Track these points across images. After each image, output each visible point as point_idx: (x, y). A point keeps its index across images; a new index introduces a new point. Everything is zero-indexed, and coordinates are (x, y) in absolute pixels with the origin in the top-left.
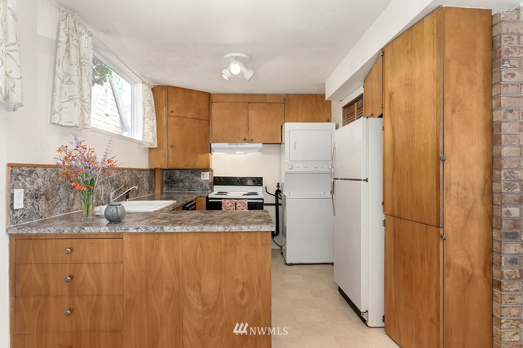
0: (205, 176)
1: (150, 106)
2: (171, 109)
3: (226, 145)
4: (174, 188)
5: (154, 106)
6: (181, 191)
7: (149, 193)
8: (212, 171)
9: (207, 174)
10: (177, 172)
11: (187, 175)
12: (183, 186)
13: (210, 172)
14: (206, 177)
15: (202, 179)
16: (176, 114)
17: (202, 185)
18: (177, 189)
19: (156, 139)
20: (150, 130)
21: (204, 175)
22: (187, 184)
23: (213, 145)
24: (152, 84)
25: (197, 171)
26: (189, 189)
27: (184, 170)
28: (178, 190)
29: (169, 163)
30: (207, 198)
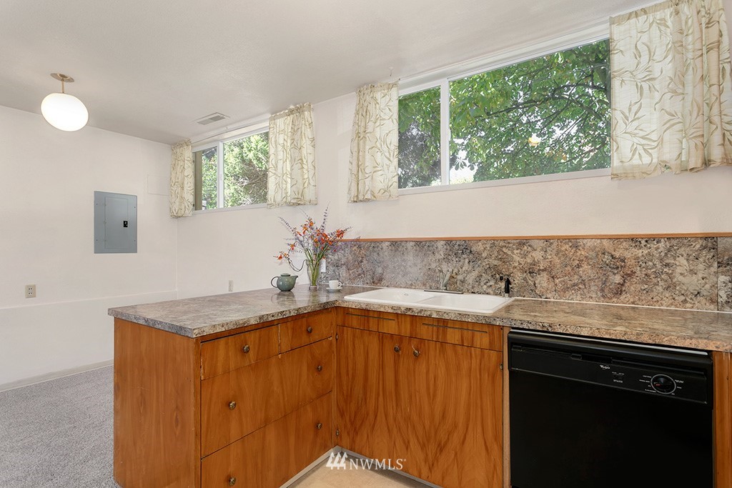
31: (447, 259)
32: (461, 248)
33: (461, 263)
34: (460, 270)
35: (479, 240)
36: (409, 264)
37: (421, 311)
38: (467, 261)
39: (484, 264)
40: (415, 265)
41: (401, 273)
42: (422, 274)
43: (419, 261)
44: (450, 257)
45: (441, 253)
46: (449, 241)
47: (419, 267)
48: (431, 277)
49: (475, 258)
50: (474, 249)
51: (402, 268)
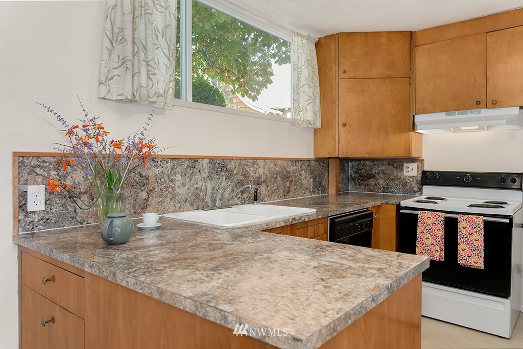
0: (410, 169)
1: (310, 68)
2: (343, 67)
3: (441, 116)
4: (362, 187)
5: (316, 67)
6: (372, 191)
7: (314, 192)
8: (422, 161)
9: (414, 166)
10: (368, 163)
11: (382, 168)
12: (376, 184)
13: (419, 163)
14: (411, 171)
15: (405, 174)
16: (351, 75)
17: (405, 184)
18: (367, 188)
19: (319, 115)
20: (308, 102)
21: (408, 167)
22: (381, 181)
23: (418, 119)
24: (316, 37)
25: (397, 163)
26: (385, 189)
27: (377, 160)
28: (369, 190)
29: (341, 149)
30: (399, 207)
31: (210, 177)
32: (220, 166)
33: (220, 180)
34: (220, 186)
35: (231, 159)
36: (178, 184)
37: (294, 219)
38: (224, 177)
39: (235, 180)
40: (183, 185)
41: (169, 195)
42: (190, 194)
43: (187, 180)
44: (212, 175)
45: (206, 171)
46: (212, 159)
47: (187, 187)
48: (197, 196)
49: (230, 175)
50: (229, 167)
51: (170, 190)
